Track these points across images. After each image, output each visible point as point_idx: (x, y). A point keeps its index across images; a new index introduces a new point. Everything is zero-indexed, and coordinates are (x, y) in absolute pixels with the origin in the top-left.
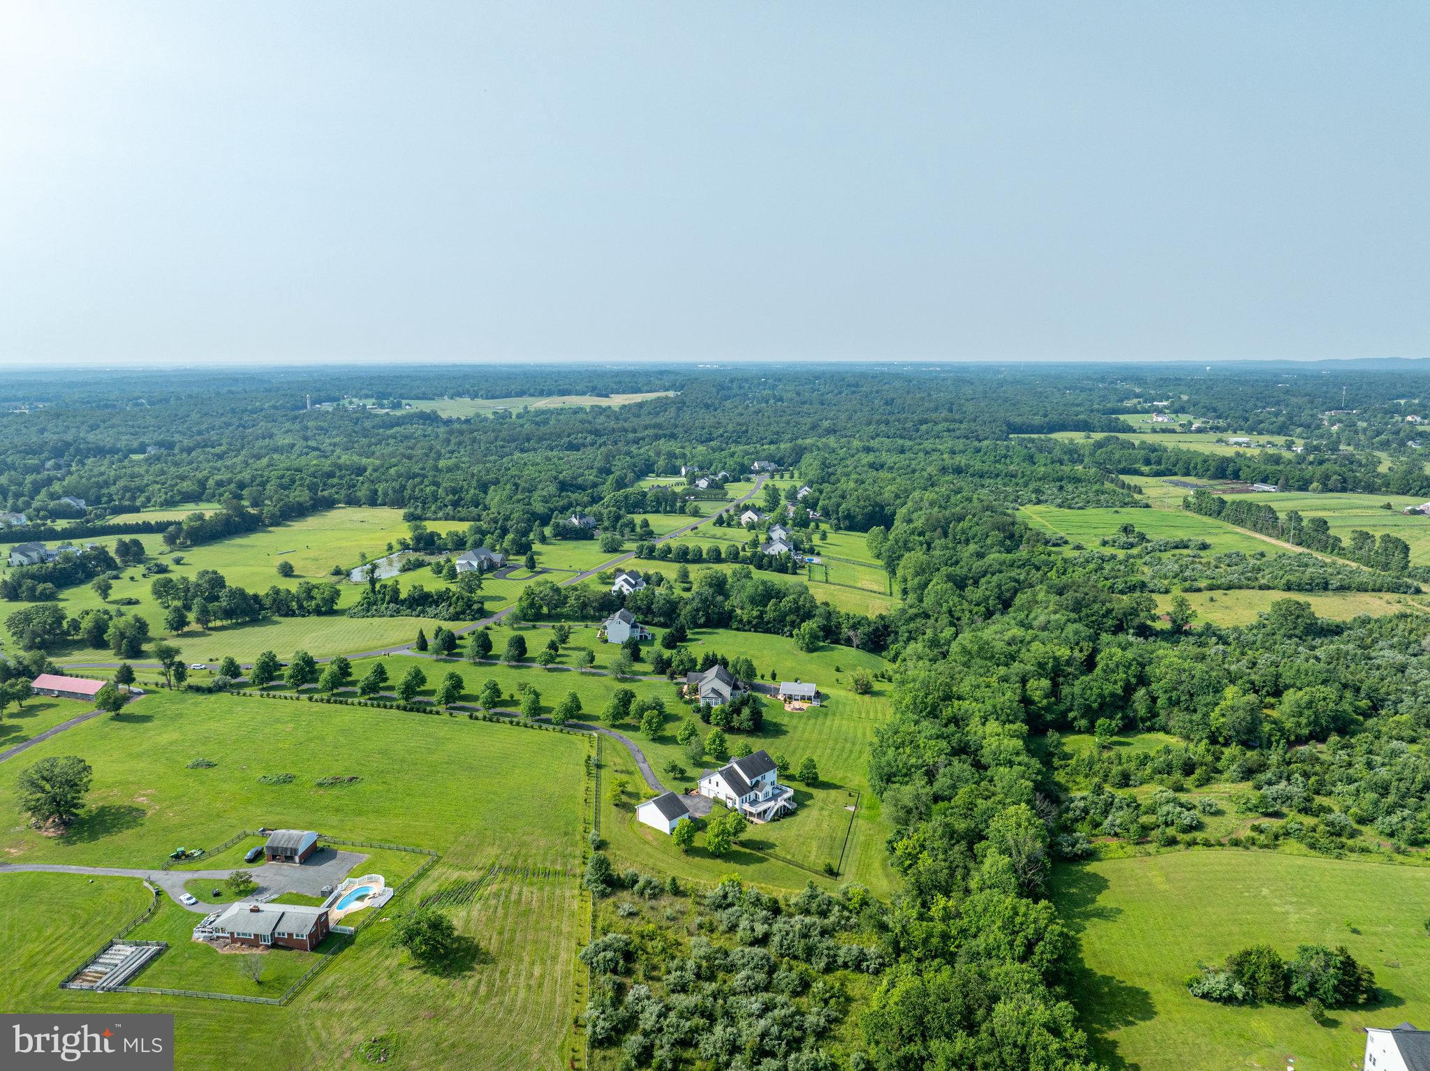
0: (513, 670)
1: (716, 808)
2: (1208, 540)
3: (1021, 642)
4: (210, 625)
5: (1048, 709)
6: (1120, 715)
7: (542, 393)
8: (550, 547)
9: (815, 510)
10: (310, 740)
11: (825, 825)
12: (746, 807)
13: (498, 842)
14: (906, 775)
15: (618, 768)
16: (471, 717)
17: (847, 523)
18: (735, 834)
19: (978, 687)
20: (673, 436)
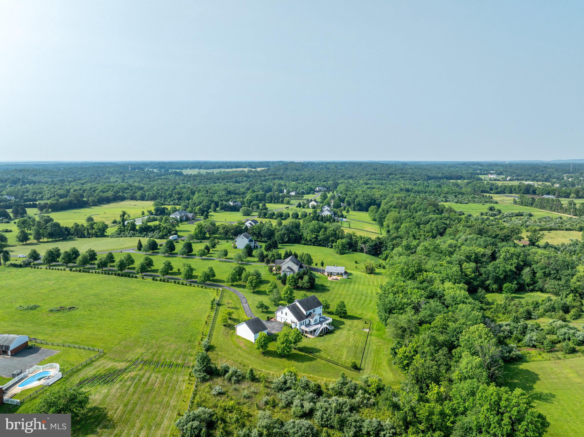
0: (184, 259)
1: (285, 328)
2: (532, 213)
3: (455, 247)
4: (41, 240)
5: (474, 279)
6: (515, 282)
7: (228, 167)
8: (218, 213)
9: (344, 203)
10: (60, 288)
11: (351, 339)
12: (303, 327)
13: (145, 345)
14: (401, 309)
15: (230, 305)
16: (153, 279)
17: (359, 207)
18: (295, 343)
19: (436, 265)
20: (281, 179)
